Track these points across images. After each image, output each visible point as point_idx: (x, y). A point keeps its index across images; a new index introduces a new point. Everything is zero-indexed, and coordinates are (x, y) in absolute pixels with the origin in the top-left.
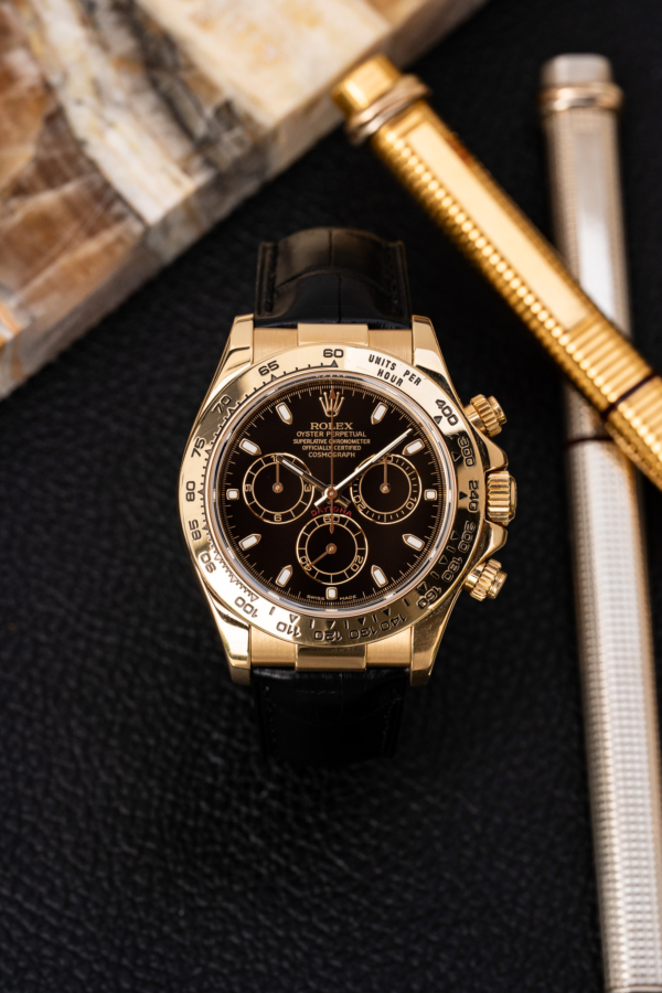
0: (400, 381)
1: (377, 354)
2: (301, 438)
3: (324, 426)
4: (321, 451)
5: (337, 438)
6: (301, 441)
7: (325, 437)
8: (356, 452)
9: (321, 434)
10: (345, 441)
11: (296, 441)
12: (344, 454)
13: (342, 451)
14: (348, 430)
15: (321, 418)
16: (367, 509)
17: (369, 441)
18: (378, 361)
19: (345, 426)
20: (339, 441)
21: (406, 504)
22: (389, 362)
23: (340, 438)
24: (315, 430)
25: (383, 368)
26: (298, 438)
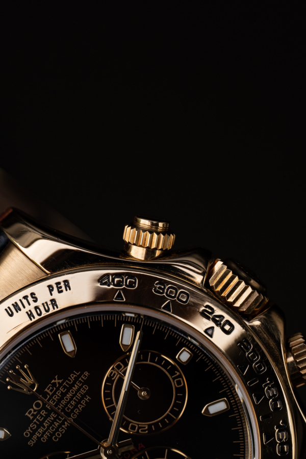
0: (53, 302)
1: (9, 303)
2: (32, 434)
3: (38, 405)
4: (60, 426)
5: (59, 401)
6: (35, 437)
7: (49, 412)
8: (87, 393)
9: (43, 413)
10: (69, 396)
11: (31, 443)
12: (81, 407)
13: (76, 406)
14: (60, 384)
15: (29, 400)
16: (150, 426)
17: (86, 373)
18: (17, 307)
19: (54, 384)
20: (63, 402)
21: (174, 384)
22: (26, 297)
23: (62, 398)
24: (35, 416)
25: (28, 308)
26: (30, 438)
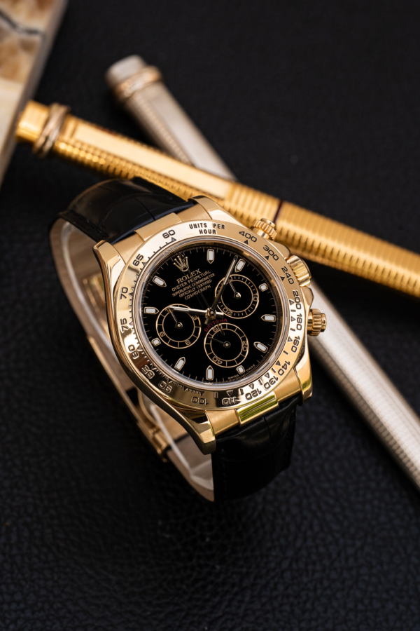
0: (214, 231)
1: (192, 223)
2: (176, 291)
3: (184, 278)
4: (191, 293)
5: (195, 281)
6: (177, 293)
7: (188, 284)
8: (210, 284)
9: (186, 283)
10: (201, 281)
11: (174, 295)
12: (204, 289)
13: (202, 288)
14: (199, 274)
15: (180, 274)
16: (234, 313)
17: (213, 274)
18: (195, 226)
19: (196, 272)
20: (197, 283)
21: (252, 299)
22: (201, 224)
23: (197, 281)
24: (181, 283)
25: (201, 228)
26: (174, 292)
